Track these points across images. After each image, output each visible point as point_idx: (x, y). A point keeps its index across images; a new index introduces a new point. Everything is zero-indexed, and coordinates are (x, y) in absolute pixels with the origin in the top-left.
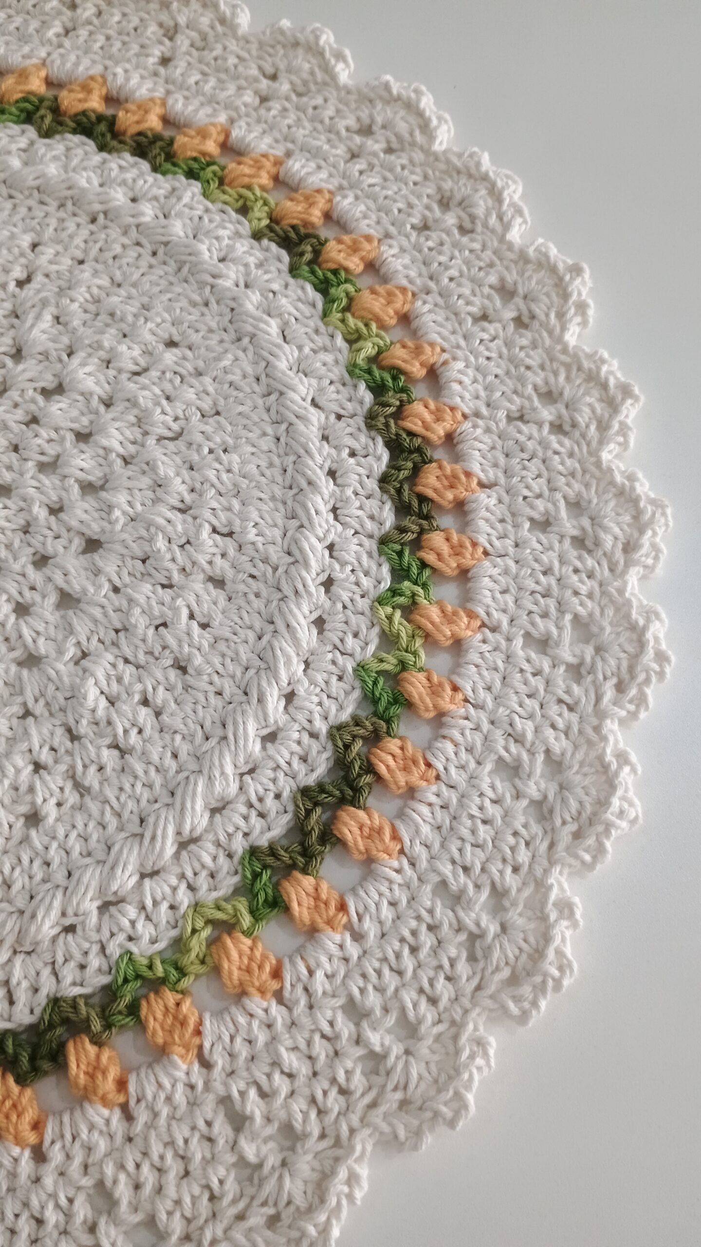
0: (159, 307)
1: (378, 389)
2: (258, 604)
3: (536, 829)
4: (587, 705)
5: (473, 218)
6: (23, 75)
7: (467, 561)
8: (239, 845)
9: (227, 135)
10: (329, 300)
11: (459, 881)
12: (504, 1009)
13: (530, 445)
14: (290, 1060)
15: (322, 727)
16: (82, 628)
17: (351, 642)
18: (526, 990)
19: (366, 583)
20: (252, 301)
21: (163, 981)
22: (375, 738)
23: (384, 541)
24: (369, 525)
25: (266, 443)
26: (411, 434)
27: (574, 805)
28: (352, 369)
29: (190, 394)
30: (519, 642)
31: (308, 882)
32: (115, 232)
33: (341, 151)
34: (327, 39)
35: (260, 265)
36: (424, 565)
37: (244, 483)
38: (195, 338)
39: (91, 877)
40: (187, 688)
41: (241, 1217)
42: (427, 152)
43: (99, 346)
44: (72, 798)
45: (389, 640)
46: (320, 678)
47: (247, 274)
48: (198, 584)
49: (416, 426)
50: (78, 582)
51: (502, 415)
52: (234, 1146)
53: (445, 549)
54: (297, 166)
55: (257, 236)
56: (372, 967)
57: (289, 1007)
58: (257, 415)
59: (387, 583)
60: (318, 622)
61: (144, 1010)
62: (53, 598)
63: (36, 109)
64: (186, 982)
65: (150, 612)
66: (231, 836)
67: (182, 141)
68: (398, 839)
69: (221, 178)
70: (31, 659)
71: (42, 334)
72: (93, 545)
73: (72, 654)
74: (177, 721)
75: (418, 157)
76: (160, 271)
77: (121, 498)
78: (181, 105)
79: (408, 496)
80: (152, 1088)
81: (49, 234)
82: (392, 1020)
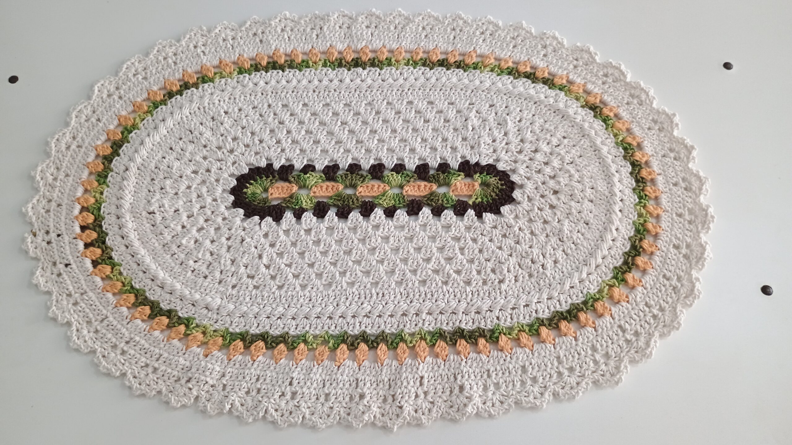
0: (560, 126)
1: (625, 149)
2: (604, 206)
3: (686, 261)
4: (694, 230)
5: (642, 101)
6: (506, 61)
7: (657, 194)
8: (611, 266)
9: (568, 77)
10: (607, 125)
11: (668, 274)
12: (686, 303)
13: (669, 163)
14: (635, 316)
15: (627, 237)
16: (558, 213)
17: (631, 216)
18: (691, 298)
19: (632, 200)
20: (586, 125)
21: (598, 299)
22: (641, 240)
23: (634, 189)
24: (630, 185)
25: (597, 164)
26: (637, 161)
27: (695, 254)
28: (617, 143)
29: (574, 151)
30: (674, 215)
31: (631, 275)
32: (542, 106)
33: (600, 82)
34: (592, 49)
35: (586, 115)
36: (646, 195)
37: (594, 175)
38: (572, 136)
39: (576, 274)
40: (589, 228)
41: (628, 352)
42: (625, 82)
43: (546, 139)
44: (565, 256)
45: (640, 215)
46: (624, 225)
47: (583, 118)
48: (586, 201)
49: (638, 159)
50: (555, 202)
51: (660, 155)
52: (623, 336)
53: (651, 191)
54: (590, 87)
55: (582, 107)
56: (651, 295)
57: (632, 305)
58: (593, 157)
59: (637, 200)
60: (620, 211)
61: (596, 306)
62: (548, 207)
63: (512, 71)
64: (604, 299)
65: (576, 209)
66: (609, 264)
67: (556, 80)
68: (652, 264)
69: (569, 91)
70: (545, 222)
71: (529, 136)
72: (556, 192)
73: (557, 220)
74: (589, 236)
75: (623, 83)
76: (557, 117)
77: (561, 180)
78: (553, 69)
79: (638, 177)
80: (601, 323)
81: (524, 107)
82: (658, 307)
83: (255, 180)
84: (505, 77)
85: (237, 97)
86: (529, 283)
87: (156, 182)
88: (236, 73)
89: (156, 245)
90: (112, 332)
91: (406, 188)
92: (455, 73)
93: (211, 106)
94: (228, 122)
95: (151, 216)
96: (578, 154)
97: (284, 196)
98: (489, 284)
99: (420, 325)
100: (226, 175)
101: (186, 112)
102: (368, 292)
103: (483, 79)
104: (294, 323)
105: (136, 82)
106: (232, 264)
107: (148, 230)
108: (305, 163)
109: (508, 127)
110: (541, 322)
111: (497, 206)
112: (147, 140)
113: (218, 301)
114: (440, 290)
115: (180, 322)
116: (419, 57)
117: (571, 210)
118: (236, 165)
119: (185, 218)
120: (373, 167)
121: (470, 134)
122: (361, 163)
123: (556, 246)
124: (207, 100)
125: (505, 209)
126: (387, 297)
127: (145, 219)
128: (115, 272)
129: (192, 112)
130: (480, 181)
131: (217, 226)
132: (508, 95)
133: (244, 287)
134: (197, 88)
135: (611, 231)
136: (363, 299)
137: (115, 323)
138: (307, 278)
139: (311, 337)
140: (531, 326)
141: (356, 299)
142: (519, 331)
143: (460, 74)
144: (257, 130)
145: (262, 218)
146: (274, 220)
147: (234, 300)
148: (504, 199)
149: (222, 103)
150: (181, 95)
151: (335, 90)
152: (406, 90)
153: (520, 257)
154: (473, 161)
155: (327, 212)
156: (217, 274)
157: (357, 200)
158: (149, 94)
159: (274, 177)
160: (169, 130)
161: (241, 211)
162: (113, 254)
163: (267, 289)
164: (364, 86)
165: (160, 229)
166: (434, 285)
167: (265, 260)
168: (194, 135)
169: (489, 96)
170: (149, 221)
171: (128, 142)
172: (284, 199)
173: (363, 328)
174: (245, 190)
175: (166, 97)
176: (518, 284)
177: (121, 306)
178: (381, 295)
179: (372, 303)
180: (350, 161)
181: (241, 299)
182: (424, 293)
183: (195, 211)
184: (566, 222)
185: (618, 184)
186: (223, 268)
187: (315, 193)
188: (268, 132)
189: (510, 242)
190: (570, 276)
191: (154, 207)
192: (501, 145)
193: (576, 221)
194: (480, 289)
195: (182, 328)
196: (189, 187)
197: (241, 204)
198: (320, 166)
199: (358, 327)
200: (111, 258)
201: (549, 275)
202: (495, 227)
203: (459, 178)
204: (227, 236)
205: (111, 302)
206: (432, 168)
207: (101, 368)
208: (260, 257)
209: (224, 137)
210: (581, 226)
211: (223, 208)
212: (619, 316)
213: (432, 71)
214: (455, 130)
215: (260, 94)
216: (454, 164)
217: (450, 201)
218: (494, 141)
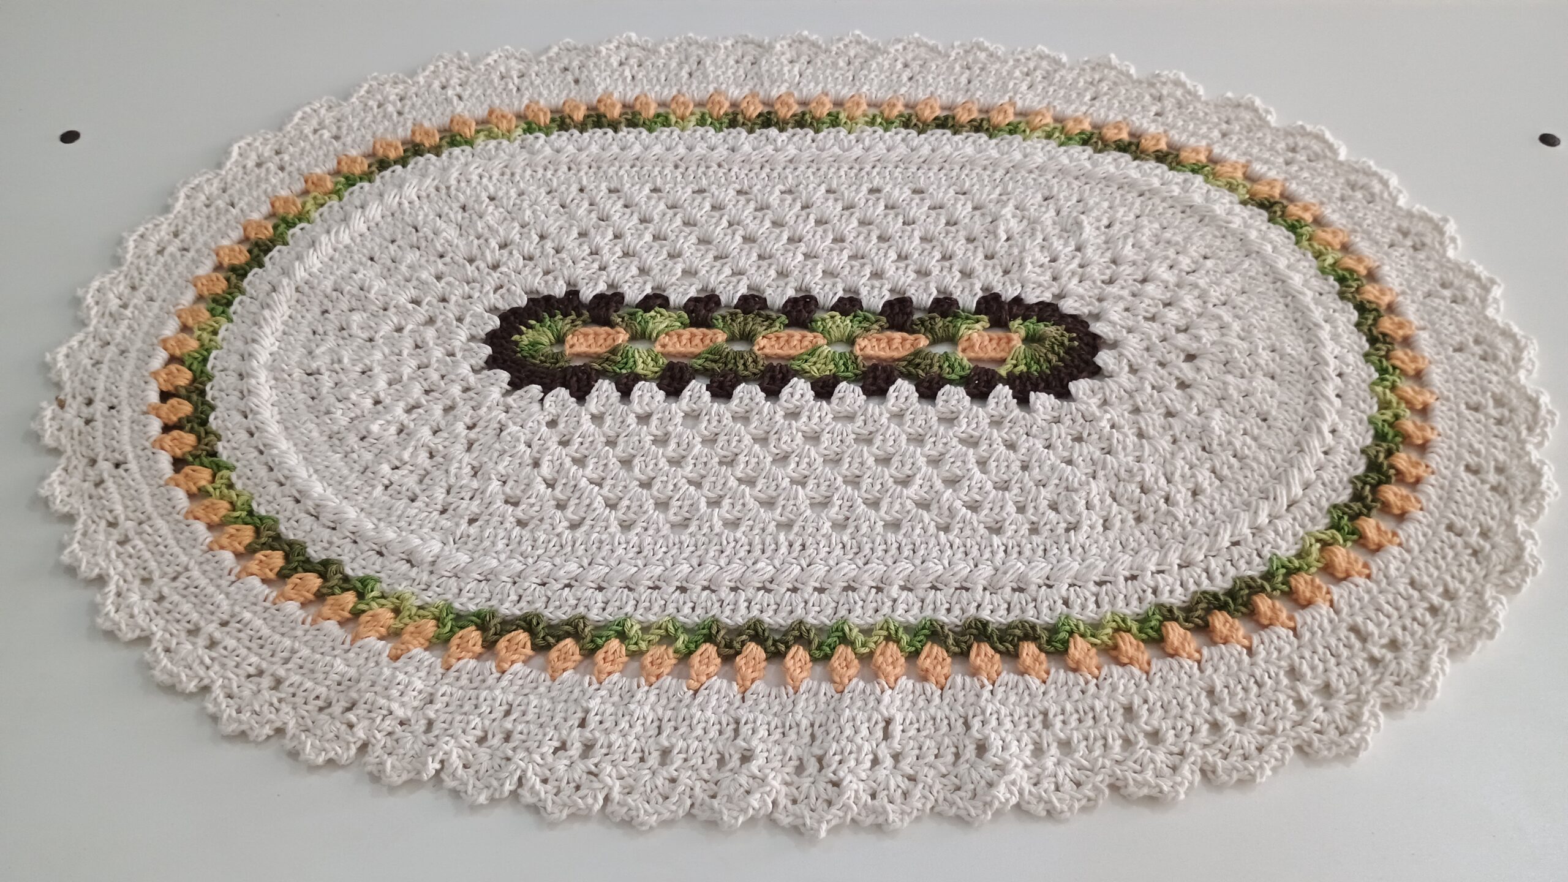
0: (1195, 239)
1: (1341, 280)
2: (1300, 386)
3: (1498, 498)
4: (1512, 435)
5: (1373, 195)
6: (1078, 121)
7: (1421, 366)
8: (1325, 504)
9: (1210, 152)
10: (1299, 237)
11: (1459, 523)
12: (1505, 583)
13: (1442, 308)
14: (1387, 608)
15: (1356, 448)
16: (1198, 397)
17: (1363, 406)
18: (1516, 573)
19: (1364, 375)
20: (1253, 235)
21: (1299, 569)
22: (1389, 453)
23: (1366, 356)
24: (1356, 347)
25: (1281, 307)
26: (1370, 302)
27: (1520, 485)
28: (1323, 270)
29: (1228, 281)
30: (1463, 407)
31: (1372, 521)
32: (1157, 200)
33: (1281, 160)
34: (1258, 102)
35: (1251, 217)
36: (1395, 368)
37: (1274, 326)
38: (1222, 254)
39: (1245, 517)
40: (1269, 427)
41: (1378, 682)
42: (1335, 161)
43: (1166, 258)
44: (1217, 483)
45: (1384, 405)
46: (1349, 423)
47: (1246, 222)
48: (1260, 375)
49: (1371, 298)
50: (1190, 375)
51: (1419, 293)
52: (1364, 649)
53: (1406, 359)
54: (1258, 168)
55: (1244, 203)
56: (1421, 564)
57: (1378, 583)
58: (1271, 293)
59: (1376, 375)
60: (1338, 396)
61: (1293, 583)
62: (1175, 384)
63: (1090, 138)
64: (1313, 570)
65: (1238, 388)
66: (1319, 500)
67: (1183, 155)
68: (1419, 502)
69: (1214, 174)
70: (1169, 414)
71: (1128, 251)
72: (1190, 358)
73: (1195, 410)
74: (1270, 443)
75: (1330, 163)
76: (1190, 221)
77: (1203, 332)
78: (1177, 137)
79: (1375, 332)
80: (1309, 620)
81: (1117, 202)
82: (1440, 589)
83: (540, 321)
84: (1076, 150)
85: (518, 171)
86: (1138, 534)
87: (331, 316)
88: (520, 131)
89: (315, 434)
90: (193, 599)
91: (861, 342)
92: (970, 140)
93: (463, 184)
94: (493, 216)
95: (312, 378)
96: (1238, 287)
97: (599, 350)
98: (1045, 533)
99: (886, 610)
100: (479, 309)
101: (411, 192)
102: (769, 539)
103: (1028, 150)
104: (600, 596)
105: (317, 143)
106: (475, 475)
107: (302, 407)
108: (648, 290)
109: (1084, 236)
110: (1168, 614)
111: (1061, 380)
112: (324, 238)
113: (436, 546)
114: (933, 541)
115: (345, 586)
116: (895, 112)
117: (1226, 390)
118: (503, 291)
119: (381, 384)
120: (792, 302)
121: (1001, 247)
122: (766, 295)
123: (1195, 461)
124: (456, 175)
125: (1080, 387)
126: (811, 551)
127: (298, 386)
128: (218, 482)
129: (424, 194)
130: (1023, 333)
131: (449, 403)
132: (1083, 180)
133: (495, 519)
134: (438, 155)
135: (1320, 431)
136: (757, 552)
137: (203, 582)
138: (634, 508)
139: (637, 627)
140: (1143, 621)
141: (742, 553)
142: (1117, 630)
143: (982, 141)
144: (552, 229)
145: (547, 390)
146: (572, 395)
147: (470, 545)
148: (1077, 367)
149: (485, 180)
150: (404, 166)
151: (720, 166)
152: (868, 168)
153: (1115, 479)
154: (1009, 293)
155: (688, 383)
156: (440, 494)
157: (755, 361)
158: (339, 163)
159: (579, 315)
160: (373, 224)
161: (505, 376)
162: (220, 447)
163: (546, 526)
164: (781, 158)
165: (325, 402)
166: (918, 531)
167: (546, 469)
168: (421, 234)
169: (1042, 180)
170: (306, 387)
171: (285, 243)
172: (598, 356)
173: (755, 612)
174: (516, 337)
175: (374, 168)
176: (1111, 535)
177: (222, 548)
178: (797, 546)
179: (777, 563)
180: (743, 290)
181: (487, 543)
182: (895, 545)
183: (406, 372)
184: (1217, 414)
185: (1330, 345)
186: (452, 480)
187: (664, 346)
188: (575, 234)
189: (1091, 449)
190: (1232, 518)
191: (321, 362)
192: (1068, 266)
193: (1238, 413)
194: (1024, 541)
195: (350, 598)
196: (399, 330)
197: (505, 361)
198: (678, 296)
199: (743, 610)
200: (214, 454)
201: (1181, 517)
202: (1058, 421)
203: (978, 326)
204: (468, 420)
205: (201, 539)
206: (919, 309)
207: (156, 672)
208: (536, 464)
209: (482, 241)
210: (1251, 421)
211: (465, 369)
212: (1351, 606)
213: (923, 136)
214: (970, 240)
215: (565, 169)
216: (968, 298)
217: (958, 368)
218: (1054, 260)
